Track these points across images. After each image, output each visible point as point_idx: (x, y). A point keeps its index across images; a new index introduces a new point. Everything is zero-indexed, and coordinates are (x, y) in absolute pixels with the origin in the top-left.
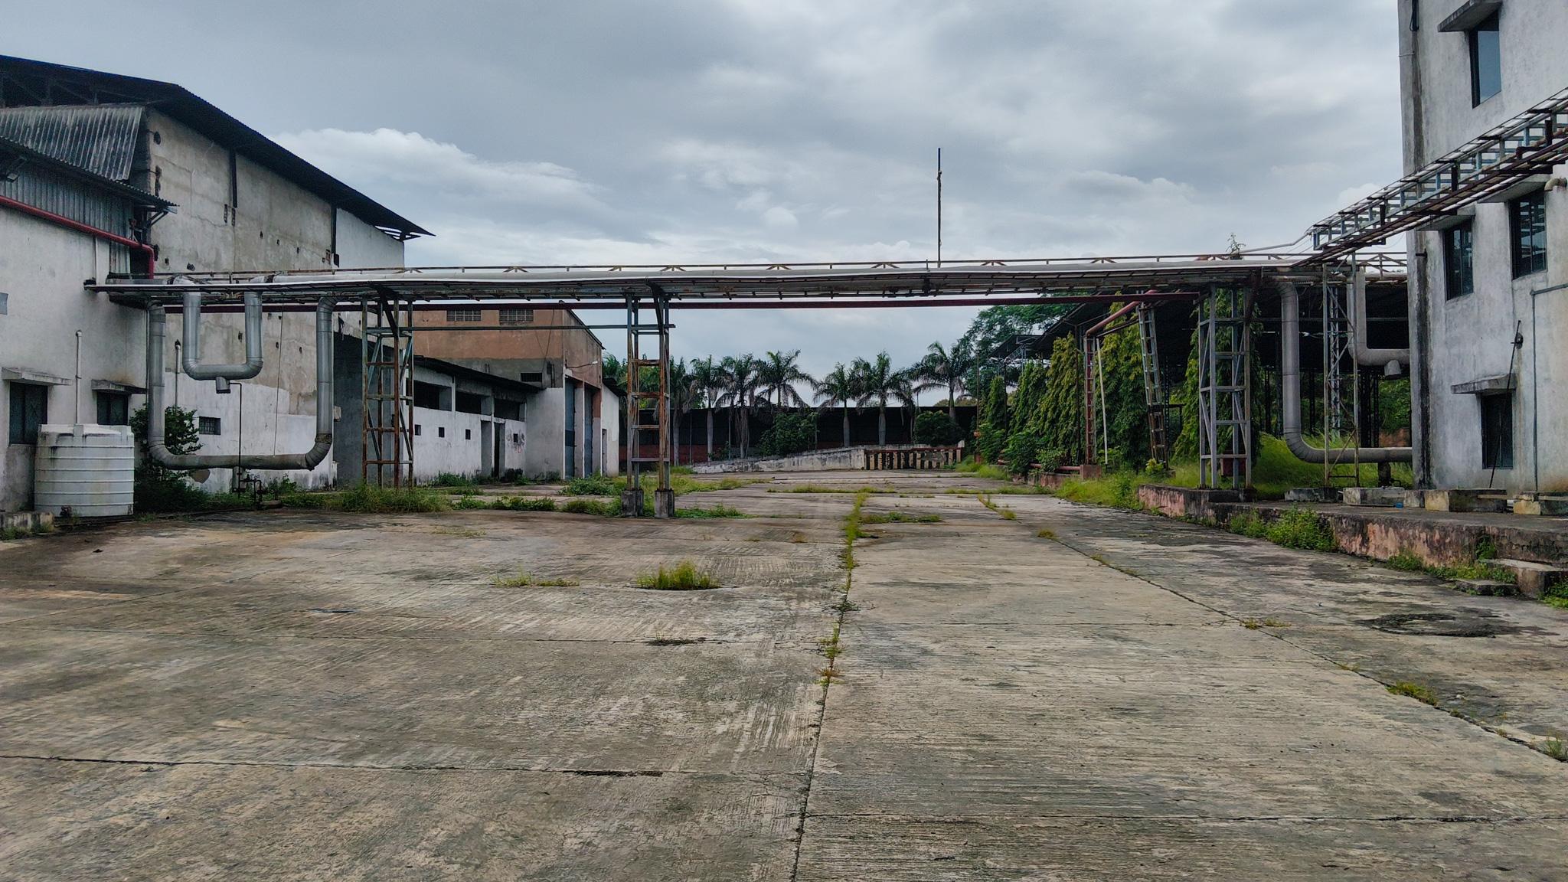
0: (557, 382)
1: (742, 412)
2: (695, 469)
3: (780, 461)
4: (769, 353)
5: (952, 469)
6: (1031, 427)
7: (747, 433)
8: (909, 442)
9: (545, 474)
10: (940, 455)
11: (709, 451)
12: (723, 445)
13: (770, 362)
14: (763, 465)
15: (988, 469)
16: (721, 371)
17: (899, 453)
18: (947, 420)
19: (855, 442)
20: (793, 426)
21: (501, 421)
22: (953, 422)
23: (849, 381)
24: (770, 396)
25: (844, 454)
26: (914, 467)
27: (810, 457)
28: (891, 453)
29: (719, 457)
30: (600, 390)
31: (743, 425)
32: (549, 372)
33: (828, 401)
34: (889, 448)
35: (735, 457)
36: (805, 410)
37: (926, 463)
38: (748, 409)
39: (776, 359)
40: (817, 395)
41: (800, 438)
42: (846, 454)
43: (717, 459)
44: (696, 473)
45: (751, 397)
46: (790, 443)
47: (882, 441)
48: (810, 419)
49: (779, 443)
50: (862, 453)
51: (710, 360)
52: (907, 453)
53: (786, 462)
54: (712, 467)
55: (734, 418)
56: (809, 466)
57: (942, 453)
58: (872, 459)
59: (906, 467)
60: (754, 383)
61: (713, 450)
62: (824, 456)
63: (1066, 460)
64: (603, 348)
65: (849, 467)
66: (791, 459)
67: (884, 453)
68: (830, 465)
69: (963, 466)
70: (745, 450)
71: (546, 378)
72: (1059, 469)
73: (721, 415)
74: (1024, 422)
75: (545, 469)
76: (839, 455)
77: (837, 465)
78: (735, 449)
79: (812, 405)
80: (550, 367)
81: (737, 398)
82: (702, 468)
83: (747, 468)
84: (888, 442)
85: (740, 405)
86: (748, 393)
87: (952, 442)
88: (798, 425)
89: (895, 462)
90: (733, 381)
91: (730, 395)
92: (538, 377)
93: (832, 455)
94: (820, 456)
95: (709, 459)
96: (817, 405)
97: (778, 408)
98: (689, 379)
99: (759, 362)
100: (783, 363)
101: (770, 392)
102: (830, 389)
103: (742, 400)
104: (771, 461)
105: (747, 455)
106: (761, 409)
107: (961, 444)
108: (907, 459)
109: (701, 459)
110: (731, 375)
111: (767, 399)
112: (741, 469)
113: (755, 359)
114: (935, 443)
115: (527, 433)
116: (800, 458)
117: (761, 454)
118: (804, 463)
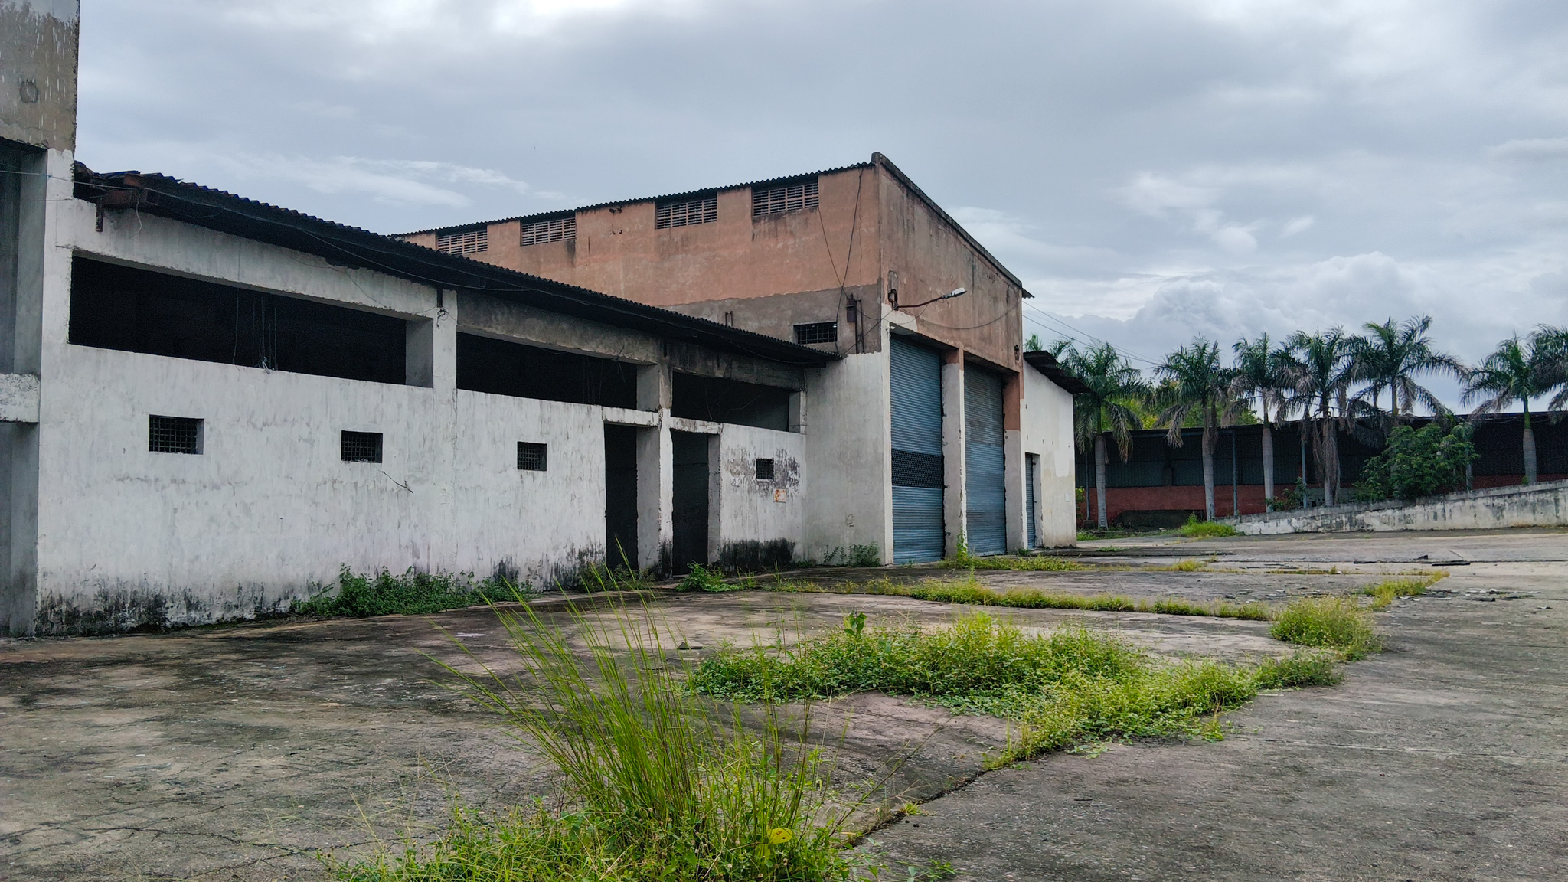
0: (870, 339)
1: (1325, 427)
2: (1241, 527)
3: (1408, 511)
4: (1371, 326)
7: (1336, 464)
9: (847, 552)
11: (1268, 493)
12: (1292, 484)
13: (1376, 342)
14: (1373, 519)
16: (1285, 357)
20: (1426, 448)
21: (701, 427)
23: (1533, 363)
24: (1375, 399)
25: (1542, 496)
27: (1468, 503)
29: (1286, 504)
30: (1016, 374)
31: (1328, 450)
32: (852, 319)
33: (1490, 402)
35: (1314, 505)
36: (1445, 422)
38: (1336, 421)
39: (1386, 333)
40: (1468, 391)
41: (1441, 470)
42: (1548, 496)
43: (1283, 509)
44: (1243, 534)
45: (1341, 401)
46: (1422, 478)
48: (1459, 434)
49: (1401, 480)
51: (1265, 342)
53: (1420, 514)
54: (1272, 524)
55: (1310, 439)
56: (1468, 521)
60: (1347, 377)
61: (1275, 492)
62: (1499, 502)
64: (1026, 294)
65: (1554, 521)
66: (1429, 508)
68: (1512, 517)
70: (1333, 493)
71: (846, 333)
73: (1286, 435)
75: (847, 541)
76: (1531, 498)
77: (1528, 518)
78: (1314, 491)
79: (1459, 410)
80: (853, 307)
81: (1317, 402)
82: (1254, 526)
83: (1340, 525)
85: (1321, 415)
86: (1335, 394)
88: (1436, 445)
90: (1305, 374)
91: (1305, 398)
92: (826, 331)
93: (1515, 499)
94: (1490, 501)
95: (1268, 509)
96: (1469, 410)
97: (1391, 419)
98: (1229, 375)
99: (1355, 341)
100: (1399, 341)
101: (1375, 391)
102: (1491, 380)
103: (1324, 407)
104: (1389, 512)
105: (1336, 502)
106: (1360, 422)
109: (1254, 509)
110: (1303, 366)
111: (1371, 403)
112: (1329, 526)
113: (1347, 335)
115: (809, 455)
116: (1448, 506)
117: (1365, 500)
118: (1456, 515)
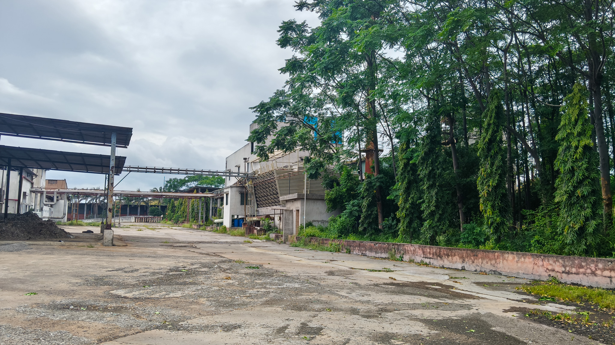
1: (96, 205)
5: (159, 222)
6: (179, 213)
7: (97, 211)
8: (147, 215)
10: (156, 218)
12: (89, 215)
15: (169, 222)
17: (145, 218)
18: (158, 209)
19: (131, 214)
22: (160, 210)
26: (148, 222)
27: (118, 219)
28: (142, 218)
31: (96, 208)
34: (141, 216)
35: (93, 218)
37: (152, 221)
38: (98, 204)
42: (129, 218)
43: (88, 218)
45: (99, 200)
47: (139, 214)
50: (134, 218)
52: (147, 218)
55: (93, 206)
56: (118, 221)
57: (157, 218)
58: (137, 219)
59: (146, 222)
61: (86, 216)
62: (122, 218)
63: (185, 220)
65: (130, 221)
67: (140, 218)
68: (124, 221)
69: (162, 222)
70: (96, 216)
72: (183, 222)
73: (89, 205)
74: (178, 212)
76: (127, 218)
77: (126, 221)
78: (93, 216)
81: (95, 201)
84: (140, 215)
85: (95, 203)
87: (159, 215)
89: (143, 221)
91: (92, 200)
93: (125, 218)
95: (85, 218)
102: (124, 199)
106: (102, 204)
107: (162, 216)
108: (147, 220)
112: (97, 221)
114: (155, 215)
118: (116, 220)
